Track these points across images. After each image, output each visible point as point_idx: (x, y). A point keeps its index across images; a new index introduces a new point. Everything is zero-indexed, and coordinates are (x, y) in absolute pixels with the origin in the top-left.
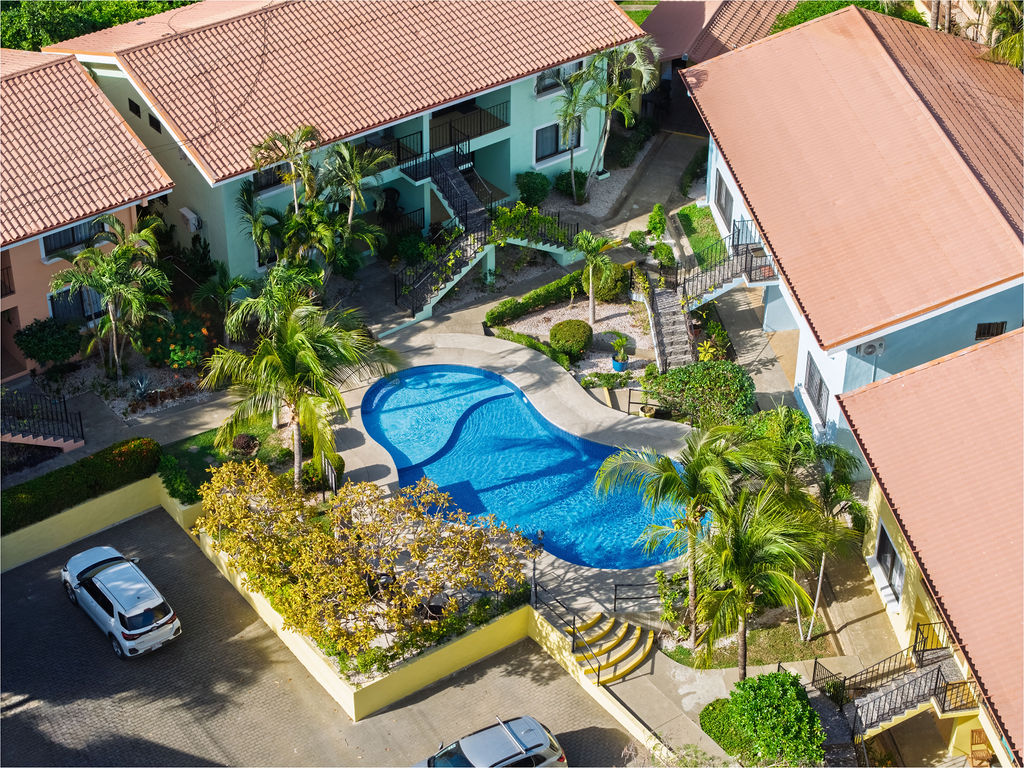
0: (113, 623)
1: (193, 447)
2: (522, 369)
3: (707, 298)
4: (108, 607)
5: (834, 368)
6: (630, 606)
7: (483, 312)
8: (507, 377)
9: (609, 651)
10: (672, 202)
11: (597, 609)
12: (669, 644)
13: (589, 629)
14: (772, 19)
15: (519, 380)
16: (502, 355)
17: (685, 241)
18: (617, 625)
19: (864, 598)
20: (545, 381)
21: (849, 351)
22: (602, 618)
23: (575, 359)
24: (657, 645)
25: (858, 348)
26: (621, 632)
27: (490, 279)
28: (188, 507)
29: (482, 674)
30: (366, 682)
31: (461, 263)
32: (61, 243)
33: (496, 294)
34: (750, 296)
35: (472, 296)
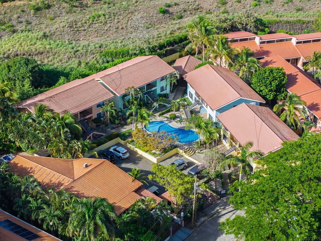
0: (121, 154)
1: (122, 134)
2: (166, 121)
3: (192, 108)
4: (120, 152)
5: (214, 114)
6: (191, 147)
7: (158, 114)
8: (164, 122)
9: (189, 152)
10: (182, 97)
11: (186, 148)
12: (197, 152)
13: (186, 150)
14: (195, 68)
15: (166, 122)
16: (162, 119)
17: (185, 102)
18: (189, 149)
19: (222, 145)
20: (170, 122)
21: (216, 111)
22: (187, 148)
23: (174, 119)
24: (195, 152)
25: (217, 110)
26: (190, 150)
27: (158, 109)
28: (124, 141)
29: (172, 157)
30: (158, 158)
31: (154, 107)
32: (99, 106)
33: (159, 112)
34: (197, 109)
35: (155, 112)
